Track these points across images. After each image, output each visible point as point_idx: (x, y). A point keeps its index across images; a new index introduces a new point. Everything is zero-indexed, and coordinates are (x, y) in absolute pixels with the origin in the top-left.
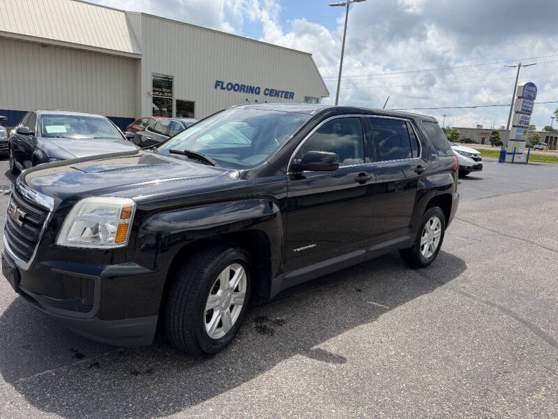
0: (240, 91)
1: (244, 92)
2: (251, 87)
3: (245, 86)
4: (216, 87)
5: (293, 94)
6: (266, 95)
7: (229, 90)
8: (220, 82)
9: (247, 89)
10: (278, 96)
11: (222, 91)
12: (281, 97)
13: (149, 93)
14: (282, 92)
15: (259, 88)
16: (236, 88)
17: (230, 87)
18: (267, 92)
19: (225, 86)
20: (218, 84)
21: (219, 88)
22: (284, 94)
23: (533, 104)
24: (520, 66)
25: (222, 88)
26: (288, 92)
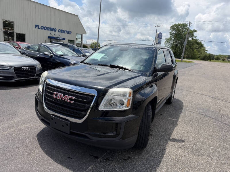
0: (47, 30)
1: (49, 30)
2: (52, 28)
3: (49, 28)
4: (35, 28)
5: (71, 32)
6: (59, 32)
7: (42, 29)
8: (37, 25)
9: (51, 29)
10: (64, 33)
11: (38, 29)
12: (66, 33)
13: (1, 29)
14: (66, 31)
15: (56, 29)
16: (45, 28)
17: (42, 28)
18: (59, 31)
19: (40, 27)
20: (36, 26)
21: (37, 28)
22: (67, 32)
23: (161, 40)
24: (157, 26)
25: (39, 28)
26: (69, 31)
